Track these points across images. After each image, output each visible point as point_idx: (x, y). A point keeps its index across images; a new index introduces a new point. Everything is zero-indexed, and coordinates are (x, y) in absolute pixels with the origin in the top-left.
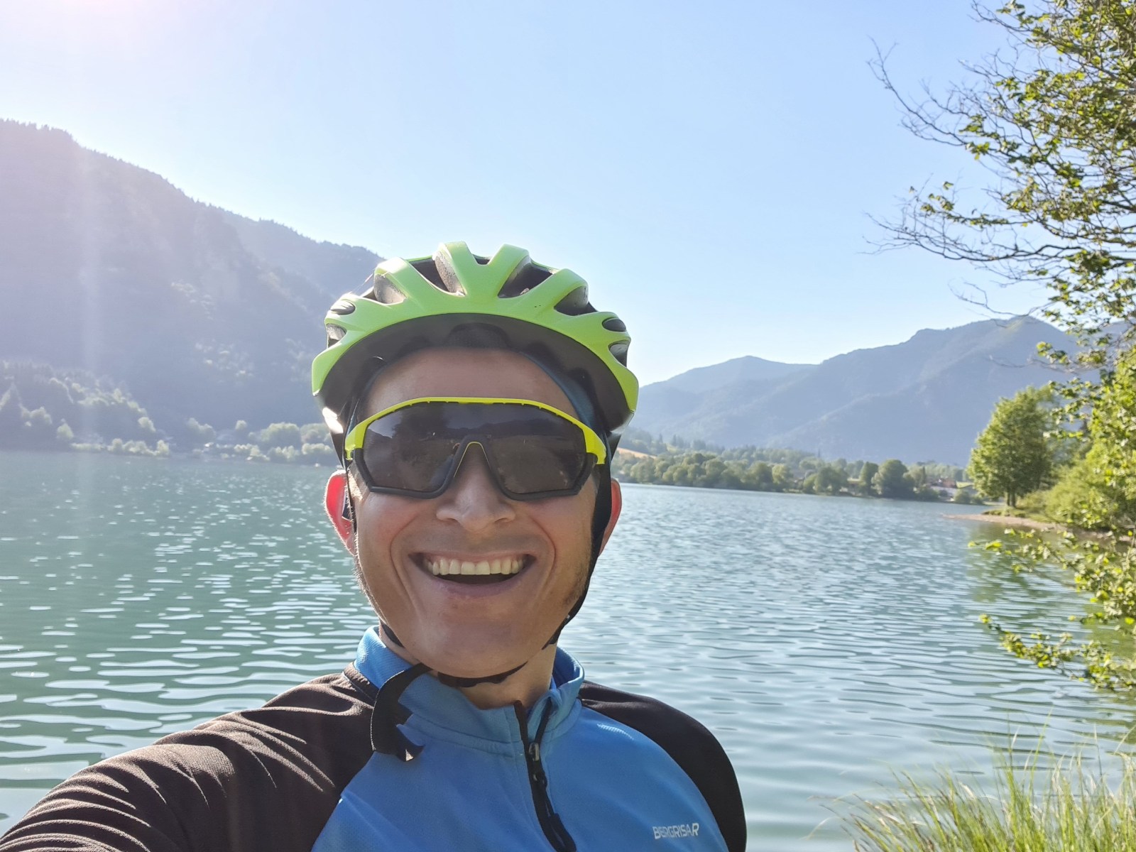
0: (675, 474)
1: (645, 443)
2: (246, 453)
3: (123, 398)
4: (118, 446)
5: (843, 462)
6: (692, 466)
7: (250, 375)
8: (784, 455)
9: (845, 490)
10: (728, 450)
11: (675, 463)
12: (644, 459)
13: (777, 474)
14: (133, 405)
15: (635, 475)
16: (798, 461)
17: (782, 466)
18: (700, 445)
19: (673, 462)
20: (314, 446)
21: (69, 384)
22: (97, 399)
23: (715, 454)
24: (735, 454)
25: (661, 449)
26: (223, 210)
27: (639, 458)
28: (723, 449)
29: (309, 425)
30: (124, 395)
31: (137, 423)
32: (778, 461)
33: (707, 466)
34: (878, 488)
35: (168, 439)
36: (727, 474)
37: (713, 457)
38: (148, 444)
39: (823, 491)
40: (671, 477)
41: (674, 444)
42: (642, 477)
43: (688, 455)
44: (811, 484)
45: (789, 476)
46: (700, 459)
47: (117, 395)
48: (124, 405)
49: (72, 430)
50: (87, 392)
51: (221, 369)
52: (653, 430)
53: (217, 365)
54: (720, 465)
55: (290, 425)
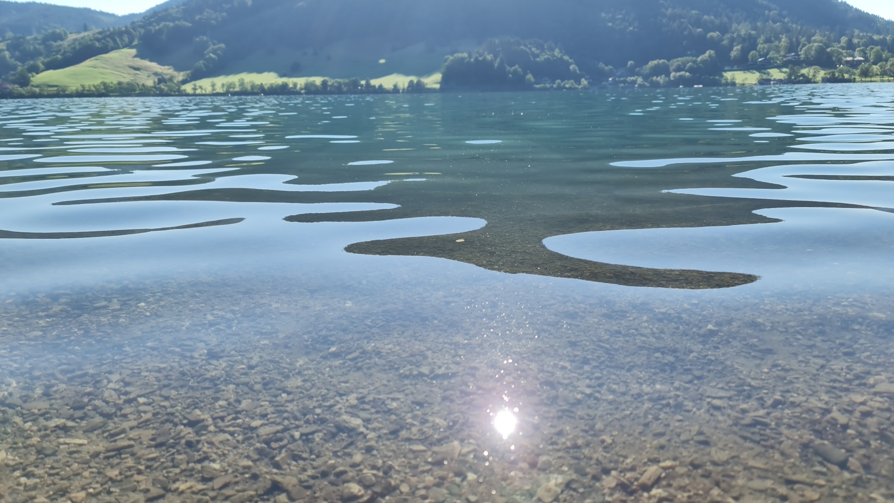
2: (634, 82)
3: (560, 54)
4: (559, 84)
7: (636, 30)
14: (566, 58)
20: (678, 74)
21: (530, 49)
22: (546, 57)
29: (675, 60)
30: (561, 52)
31: (569, 69)
35: (587, 77)
38: (576, 82)
47: (557, 52)
48: (561, 59)
49: (534, 77)
50: (541, 52)
51: (618, 28)
53: (615, 26)
55: (662, 61)
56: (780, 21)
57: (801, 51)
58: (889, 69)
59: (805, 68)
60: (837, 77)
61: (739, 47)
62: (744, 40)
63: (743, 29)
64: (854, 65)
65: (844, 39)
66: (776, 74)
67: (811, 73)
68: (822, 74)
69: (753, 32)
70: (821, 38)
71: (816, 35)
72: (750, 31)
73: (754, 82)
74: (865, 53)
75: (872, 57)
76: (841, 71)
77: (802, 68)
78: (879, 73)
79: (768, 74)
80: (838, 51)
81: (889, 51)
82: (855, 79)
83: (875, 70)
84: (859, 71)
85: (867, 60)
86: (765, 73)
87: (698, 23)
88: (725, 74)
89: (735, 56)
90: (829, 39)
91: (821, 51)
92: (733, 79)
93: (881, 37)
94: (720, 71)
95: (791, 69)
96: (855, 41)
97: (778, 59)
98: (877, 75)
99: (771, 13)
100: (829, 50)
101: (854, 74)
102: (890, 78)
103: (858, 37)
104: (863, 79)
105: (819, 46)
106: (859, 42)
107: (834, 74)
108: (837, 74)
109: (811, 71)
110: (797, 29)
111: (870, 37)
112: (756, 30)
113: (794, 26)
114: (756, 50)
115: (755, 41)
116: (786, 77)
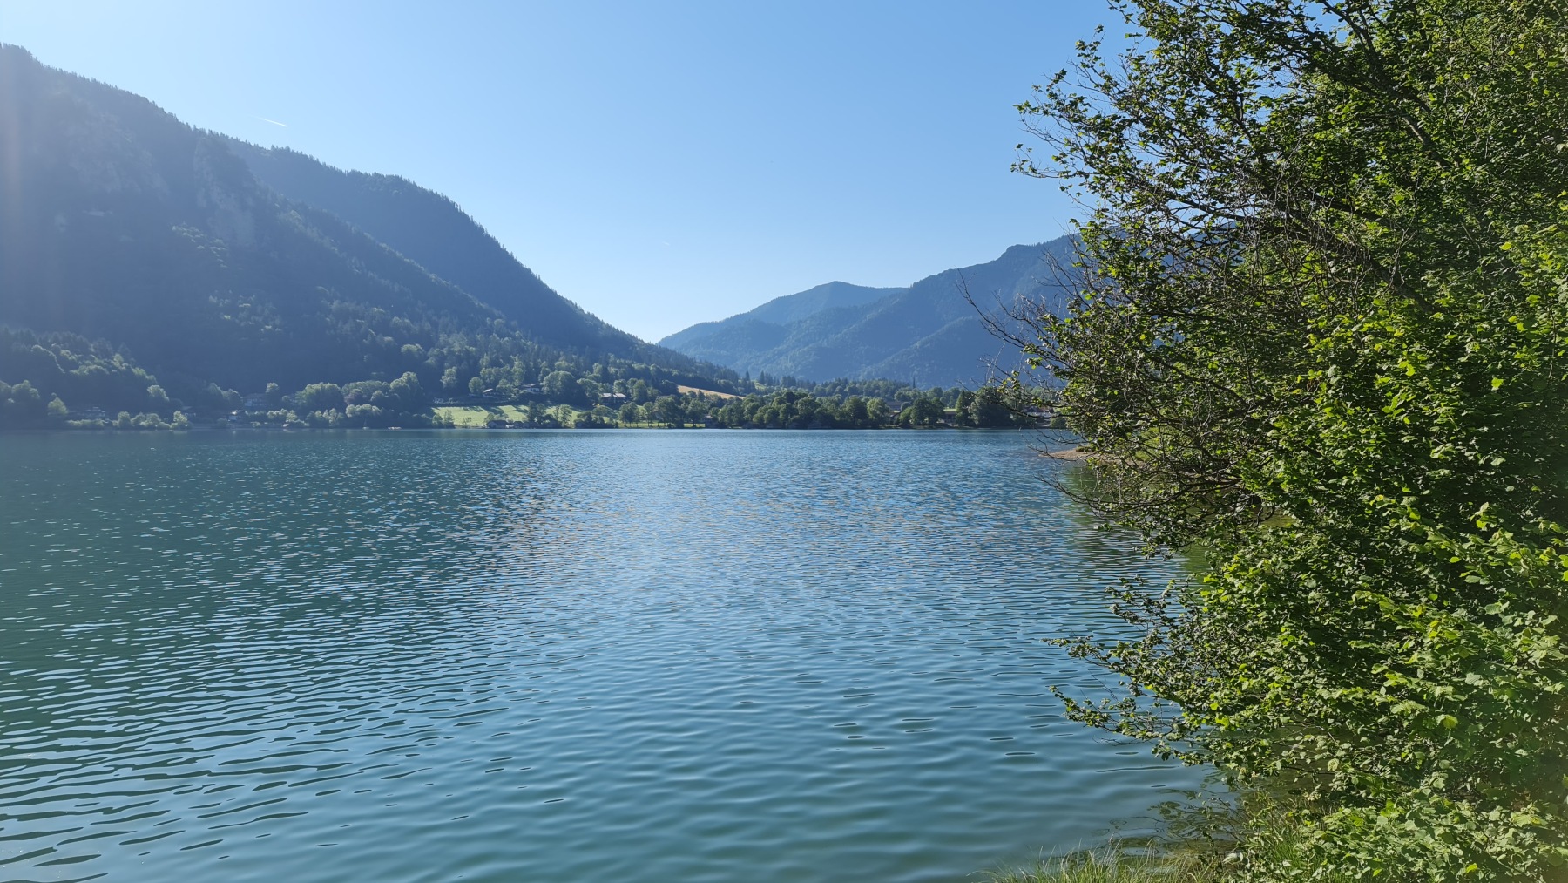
0: (766, 416)
1: (731, 383)
2: (282, 419)
3: (125, 364)
4: (125, 420)
5: (938, 392)
6: (783, 406)
7: (278, 330)
8: (878, 388)
9: (942, 421)
10: (819, 387)
12: (731, 401)
13: (872, 409)
14: (138, 371)
15: (723, 419)
16: (893, 393)
17: (877, 400)
18: (790, 381)
19: (763, 402)
20: (359, 408)
21: (57, 351)
22: (93, 367)
23: (806, 391)
24: (827, 389)
25: (749, 388)
26: (227, 137)
27: (726, 399)
28: (815, 384)
29: (352, 385)
30: (126, 360)
31: (147, 393)
32: (872, 394)
33: (798, 406)
34: (975, 417)
35: (185, 408)
36: (818, 412)
37: (805, 395)
38: (162, 417)
39: (919, 424)
40: (761, 419)
41: (762, 382)
42: (731, 421)
43: (778, 394)
44: (907, 417)
45: (884, 410)
46: (791, 397)
47: (117, 360)
48: (128, 372)
49: (66, 405)
50: (80, 359)
51: (242, 324)
52: (738, 367)
53: (237, 321)
54: (812, 403)
55: (329, 384)
56: (509, 336)
57: (542, 381)
58: (658, 412)
59: (551, 406)
60: (595, 422)
61: (453, 370)
62: (459, 360)
63: (457, 343)
64: (614, 403)
65: (597, 367)
66: (512, 414)
67: (560, 415)
68: (574, 415)
69: (472, 349)
70: (567, 364)
71: (561, 359)
72: (467, 347)
73: (481, 425)
74: (627, 389)
75: (635, 394)
76: (599, 413)
77: (548, 406)
78: (646, 417)
79: (501, 413)
80: (591, 384)
81: (655, 387)
82: (617, 424)
83: (641, 412)
84: (620, 412)
85: (629, 398)
86: (496, 412)
87: (384, 327)
88: (436, 411)
89: (448, 383)
90: (578, 365)
91: (569, 382)
92: (449, 418)
93: (643, 366)
94: (428, 406)
95: (532, 407)
96: (612, 370)
97: (512, 392)
98: (644, 419)
99: (495, 323)
100: (579, 381)
102: (661, 424)
103: (615, 364)
104: (628, 425)
105: (566, 375)
106: (617, 372)
107: (590, 418)
108: (594, 417)
109: (560, 411)
110: (533, 349)
111: (630, 366)
112: (475, 346)
113: (529, 343)
114: (479, 376)
115: (476, 362)
116: (527, 419)
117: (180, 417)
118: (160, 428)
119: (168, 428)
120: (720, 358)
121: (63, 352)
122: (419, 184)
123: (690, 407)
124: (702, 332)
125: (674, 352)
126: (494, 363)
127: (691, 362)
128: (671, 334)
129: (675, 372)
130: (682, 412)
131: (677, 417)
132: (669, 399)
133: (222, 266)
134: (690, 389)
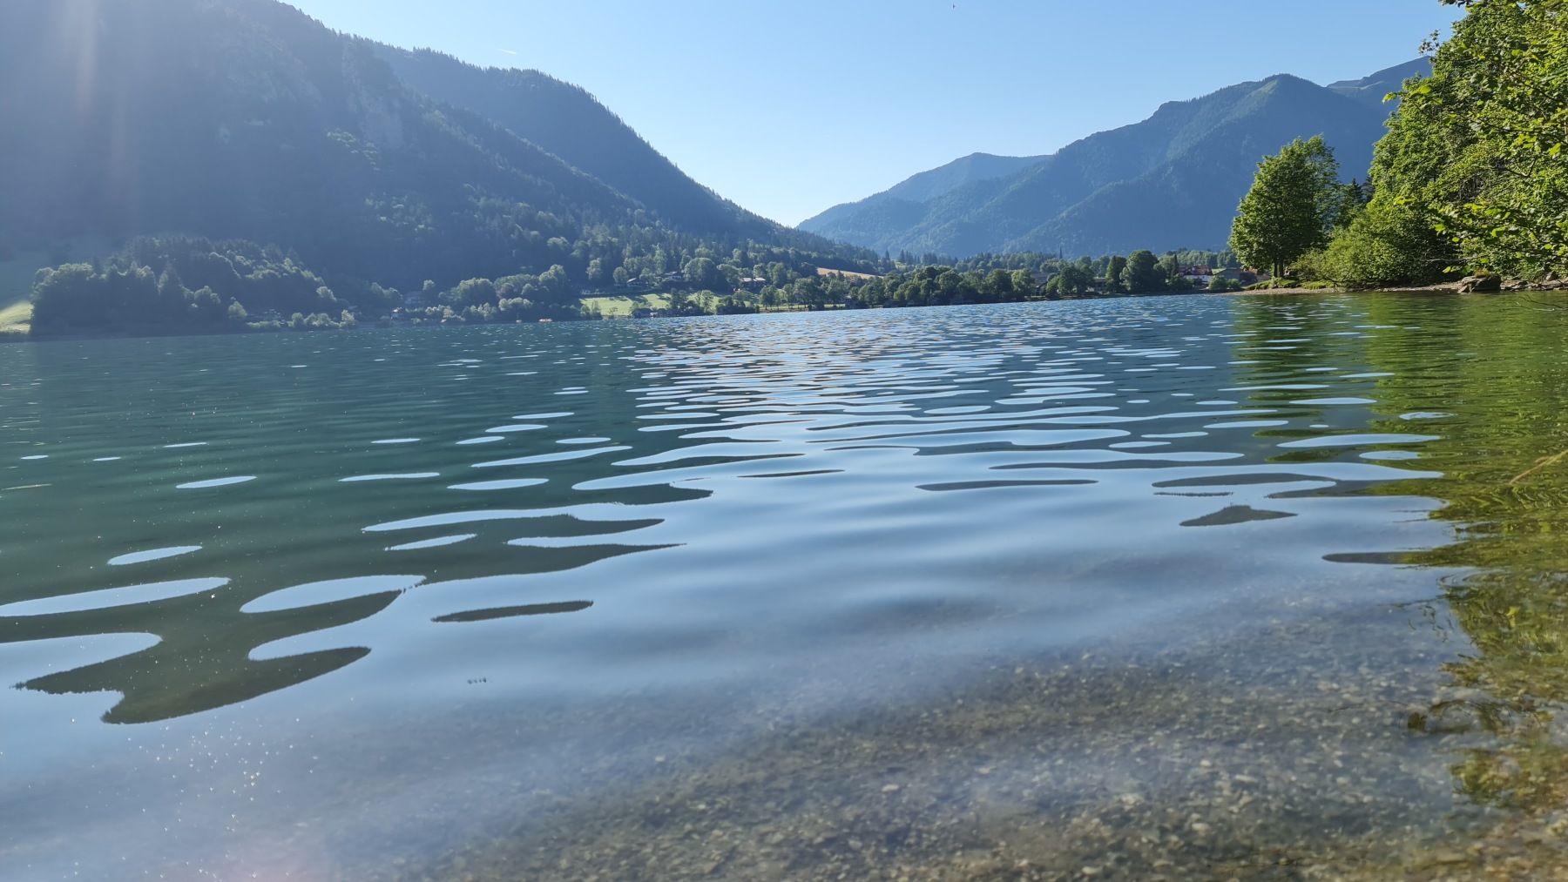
0: (907, 292)
1: (871, 263)
2: (440, 315)
3: (295, 268)
4: (299, 320)
5: (1087, 260)
6: (924, 282)
7: (430, 229)
8: (1023, 261)
9: (1092, 290)
10: (961, 262)
11: (905, 280)
12: (871, 280)
13: (1017, 280)
14: (307, 274)
15: (863, 298)
16: (1038, 265)
17: (1021, 271)
18: (931, 258)
19: (903, 279)
20: (511, 301)
21: (231, 257)
22: (267, 271)
23: (948, 267)
24: (969, 264)
25: (889, 267)
26: (372, 41)
27: (865, 279)
28: (956, 261)
29: (503, 279)
30: (295, 264)
31: (317, 294)
32: (1016, 267)
33: (940, 280)
34: (1127, 284)
35: (351, 308)
36: (962, 287)
37: (947, 270)
38: (331, 317)
39: (1067, 294)
40: (902, 296)
41: (902, 261)
42: (871, 299)
43: (918, 271)
44: (1054, 287)
45: (1029, 281)
46: (932, 273)
47: (287, 264)
48: (298, 275)
49: (245, 308)
50: (254, 264)
51: (397, 225)
52: (878, 247)
53: (392, 222)
54: (954, 277)
55: (482, 280)
56: (650, 225)
57: (683, 268)
58: (798, 294)
59: (693, 293)
60: (736, 306)
61: (598, 261)
62: (602, 251)
63: (600, 234)
64: (754, 288)
65: (736, 252)
66: (656, 302)
67: (702, 301)
68: (715, 301)
69: (615, 240)
70: (707, 251)
71: (701, 246)
72: (610, 238)
73: (627, 314)
74: (766, 272)
75: (774, 278)
76: (739, 298)
77: (690, 293)
78: (786, 299)
79: (645, 301)
80: (731, 269)
81: (794, 270)
82: (758, 307)
83: (781, 295)
84: (761, 296)
85: (768, 281)
86: (640, 301)
87: (530, 222)
88: (583, 302)
89: (594, 275)
90: (717, 252)
91: (710, 268)
92: (596, 309)
93: (782, 250)
94: (575, 297)
95: (674, 295)
96: (751, 255)
97: (654, 280)
98: (784, 301)
99: (636, 212)
100: (719, 267)
101: (756, 301)
102: (800, 306)
103: (754, 249)
104: (769, 308)
105: (706, 261)
106: (756, 257)
107: (731, 302)
108: (735, 302)
109: (702, 297)
110: (673, 237)
111: (769, 250)
112: (617, 236)
113: (669, 232)
114: (622, 266)
115: (619, 252)
116: (670, 306)
117: (348, 316)
118: (331, 328)
119: (337, 327)
120: (859, 239)
121: (238, 258)
122: (555, 77)
123: (830, 288)
124: (840, 214)
125: (813, 234)
126: (636, 253)
127: (830, 244)
128: (809, 218)
129: (814, 255)
130: (822, 293)
131: (817, 299)
132: (809, 280)
133: (375, 169)
134: (829, 271)
